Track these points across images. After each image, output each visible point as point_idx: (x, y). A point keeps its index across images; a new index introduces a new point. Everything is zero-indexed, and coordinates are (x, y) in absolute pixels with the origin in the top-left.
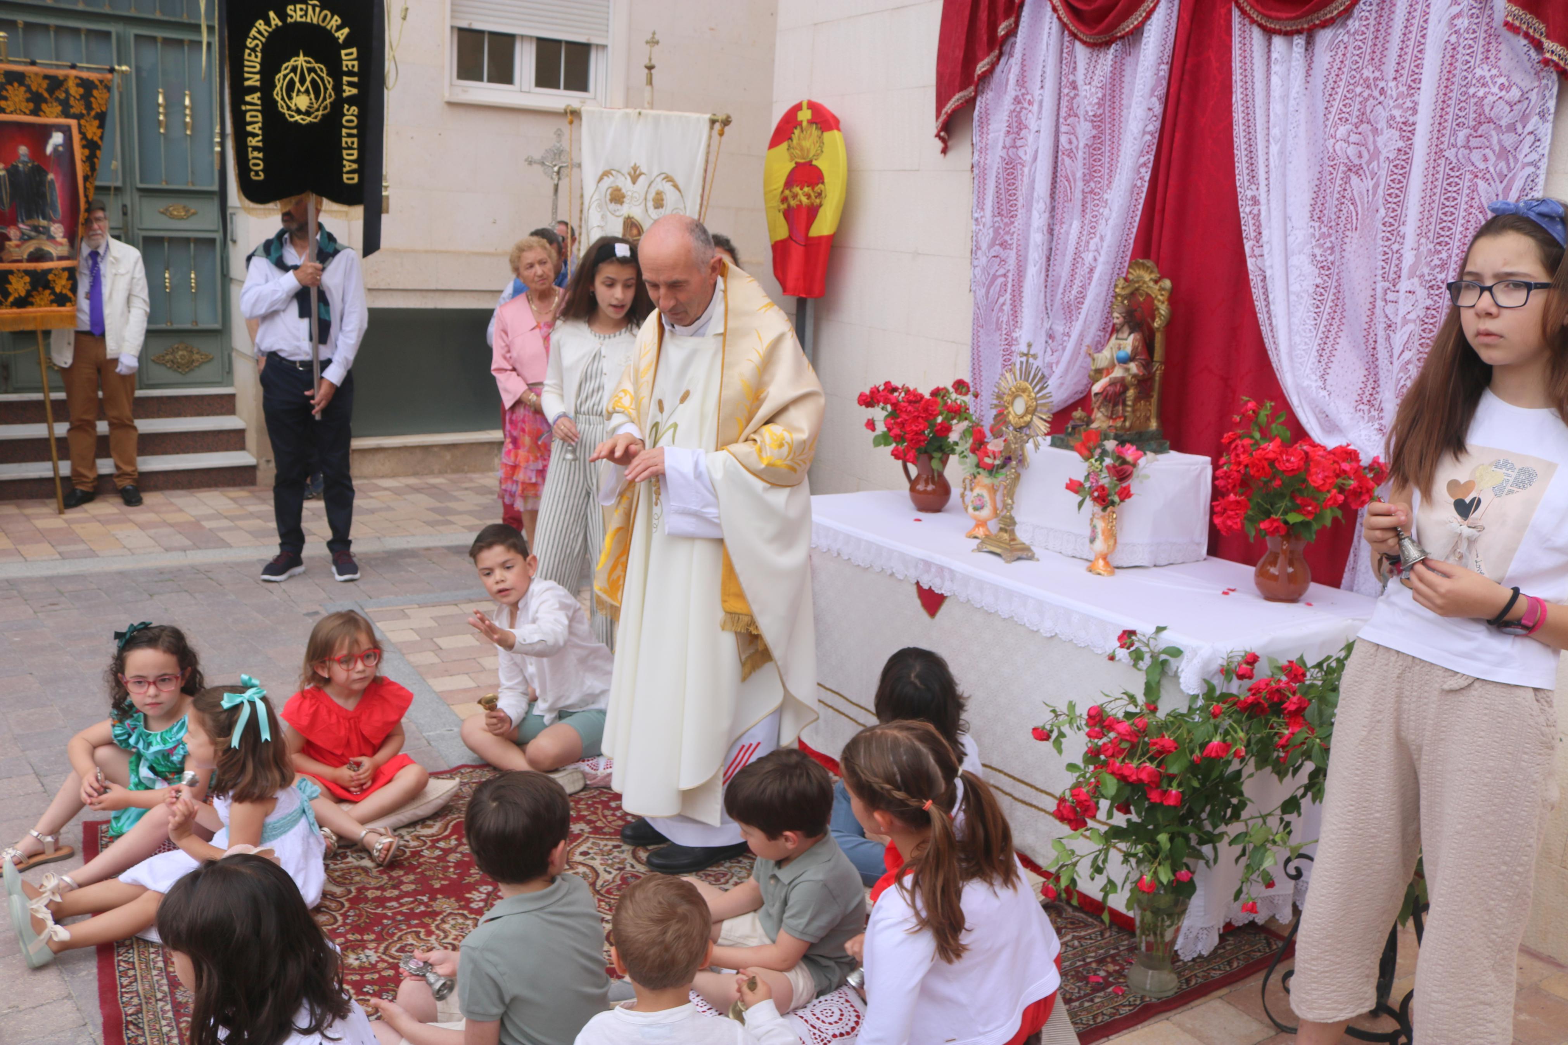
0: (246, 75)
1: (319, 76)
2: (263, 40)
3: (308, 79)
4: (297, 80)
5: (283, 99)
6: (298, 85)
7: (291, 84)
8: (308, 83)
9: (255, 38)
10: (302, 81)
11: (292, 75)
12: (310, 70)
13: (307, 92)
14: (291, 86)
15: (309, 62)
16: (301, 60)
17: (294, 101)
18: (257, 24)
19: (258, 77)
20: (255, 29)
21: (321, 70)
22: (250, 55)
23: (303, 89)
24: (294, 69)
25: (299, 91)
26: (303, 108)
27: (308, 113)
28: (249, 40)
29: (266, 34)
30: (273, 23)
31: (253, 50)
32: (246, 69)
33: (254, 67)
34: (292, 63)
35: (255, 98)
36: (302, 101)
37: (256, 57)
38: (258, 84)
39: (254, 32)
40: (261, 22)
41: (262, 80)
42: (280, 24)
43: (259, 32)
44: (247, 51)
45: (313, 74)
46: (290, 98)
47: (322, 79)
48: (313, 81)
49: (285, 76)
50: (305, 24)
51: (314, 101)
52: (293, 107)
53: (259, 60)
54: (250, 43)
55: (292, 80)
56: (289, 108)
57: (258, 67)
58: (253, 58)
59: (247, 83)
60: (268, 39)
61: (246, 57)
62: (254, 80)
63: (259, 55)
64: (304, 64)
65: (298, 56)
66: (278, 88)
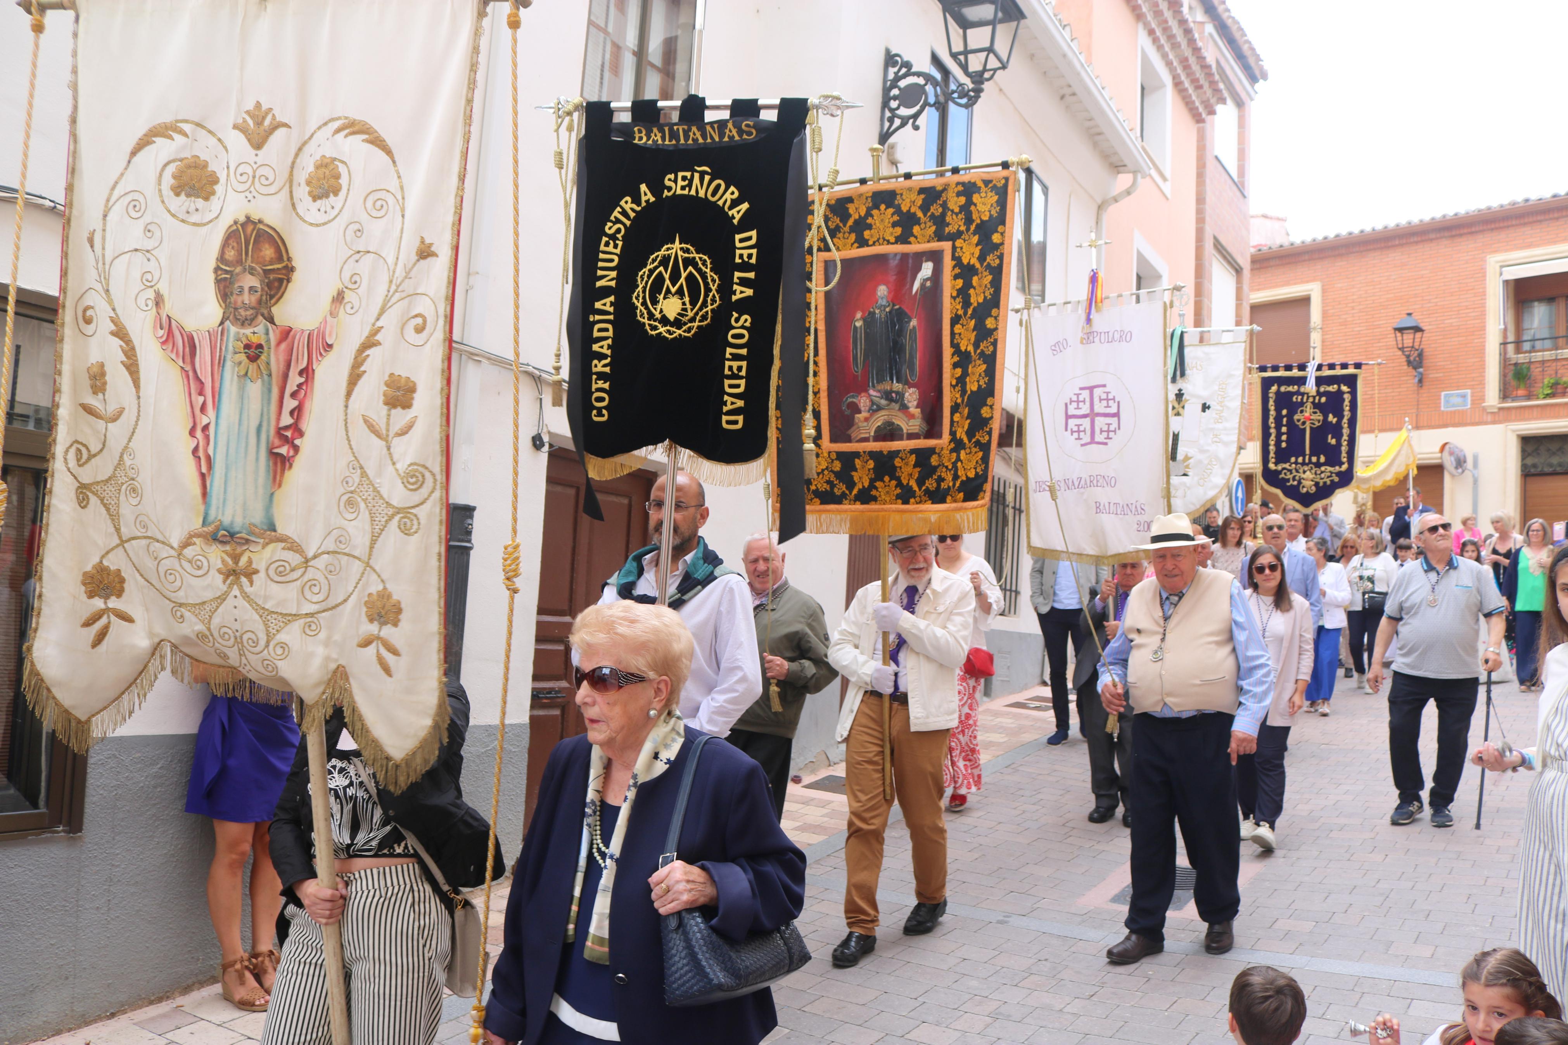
0: (600, 273)
1: (699, 271)
2: (628, 223)
3: (684, 275)
4: (667, 276)
5: (644, 304)
6: (668, 282)
7: (659, 282)
8: (682, 280)
9: (618, 221)
10: (675, 278)
11: (661, 269)
12: (688, 262)
13: (680, 292)
14: (657, 286)
15: (687, 251)
16: (675, 248)
17: (659, 307)
18: (622, 203)
19: (614, 274)
20: (619, 209)
21: (704, 263)
22: (607, 244)
23: (673, 290)
24: (665, 261)
25: (668, 291)
26: (671, 316)
27: (677, 323)
28: (609, 224)
29: (632, 215)
30: (644, 198)
31: (613, 237)
32: (600, 264)
33: (612, 261)
34: (662, 252)
35: (606, 304)
36: (671, 307)
37: (616, 246)
38: (613, 284)
39: (616, 213)
40: (628, 199)
41: (617, 279)
42: (652, 199)
43: (624, 213)
44: (605, 239)
45: (690, 268)
46: (655, 302)
47: (704, 276)
48: (690, 278)
49: (651, 272)
50: (688, 196)
51: (688, 306)
52: (658, 315)
53: (618, 251)
54: (609, 228)
55: (660, 276)
56: (651, 316)
57: (616, 258)
58: (611, 248)
59: (599, 284)
60: (634, 221)
61: (602, 248)
62: (608, 279)
63: (620, 243)
64: (680, 253)
65: (673, 242)
66: (640, 289)
